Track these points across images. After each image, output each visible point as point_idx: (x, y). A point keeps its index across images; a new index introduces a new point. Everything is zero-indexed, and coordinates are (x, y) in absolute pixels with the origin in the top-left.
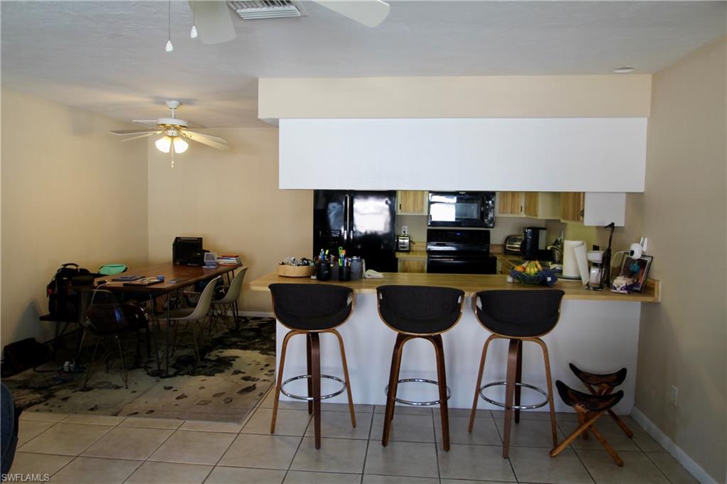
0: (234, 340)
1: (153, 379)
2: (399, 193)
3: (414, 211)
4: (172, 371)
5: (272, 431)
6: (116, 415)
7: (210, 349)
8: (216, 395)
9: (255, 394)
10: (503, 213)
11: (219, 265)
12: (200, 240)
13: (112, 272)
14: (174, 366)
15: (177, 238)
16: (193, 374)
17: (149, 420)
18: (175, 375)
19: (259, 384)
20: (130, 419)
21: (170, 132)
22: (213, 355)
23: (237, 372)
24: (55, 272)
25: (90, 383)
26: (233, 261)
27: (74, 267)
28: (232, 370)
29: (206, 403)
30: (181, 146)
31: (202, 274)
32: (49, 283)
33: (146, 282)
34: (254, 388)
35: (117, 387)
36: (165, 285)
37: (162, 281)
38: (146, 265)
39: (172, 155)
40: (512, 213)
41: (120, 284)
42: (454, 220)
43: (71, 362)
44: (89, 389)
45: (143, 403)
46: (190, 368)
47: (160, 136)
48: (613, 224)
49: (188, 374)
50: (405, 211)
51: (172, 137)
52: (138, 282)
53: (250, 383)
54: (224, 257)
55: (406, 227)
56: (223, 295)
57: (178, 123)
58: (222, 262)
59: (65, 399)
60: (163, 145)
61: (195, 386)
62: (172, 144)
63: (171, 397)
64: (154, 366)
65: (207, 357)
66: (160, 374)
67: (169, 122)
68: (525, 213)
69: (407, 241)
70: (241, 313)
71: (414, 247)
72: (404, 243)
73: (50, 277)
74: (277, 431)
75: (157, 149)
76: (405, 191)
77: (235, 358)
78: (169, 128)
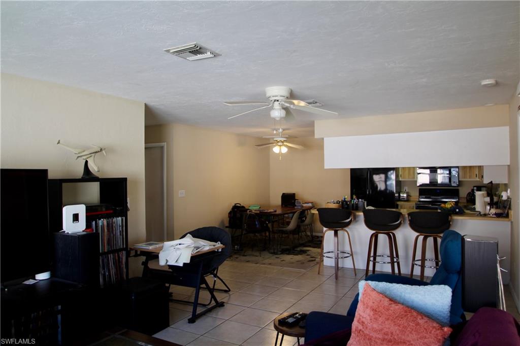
0: (310, 244)
1: (271, 255)
2: (400, 169)
3: (409, 178)
4: (279, 253)
5: (319, 274)
6: (256, 264)
7: (297, 247)
8: (297, 261)
9: (315, 262)
10: (464, 178)
11: (303, 206)
12: (294, 194)
13: (254, 208)
14: (280, 251)
15: (283, 194)
16: (288, 254)
17: (269, 266)
18: (281, 254)
19: (317, 259)
20: (262, 265)
21: (280, 144)
22: (299, 249)
23: (308, 255)
24: (231, 207)
25: (245, 254)
26: (310, 205)
27: (239, 205)
28: (306, 254)
29: (293, 263)
30: (284, 150)
31: (295, 209)
32: (229, 211)
33: (269, 211)
34: (315, 260)
35: (257, 256)
36: (277, 213)
37: (276, 211)
38: (269, 206)
39: (280, 154)
40: (470, 178)
41: (258, 212)
42: (428, 183)
43: (238, 246)
44: (246, 256)
45: (267, 261)
46: (287, 252)
47: (275, 146)
48: (492, 182)
49: (287, 254)
50: (404, 178)
51: (280, 146)
52: (266, 211)
53: (314, 259)
54: (306, 203)
55: (407, 187)
56: (304, 221)
57: (283, 139)
58: (305, 205)
59: (237, 258)
60: (276, 150)
61: (288, 258)
62: (280, 149)
63: (279, 260)
64: (272, 251)
65: (296, 249)
66: (274, 253)
67: (279, 139)
68: (479, 178)
69: (405, 195)
70: (314, 234)
71: (412, 199)
72: (403, 196)
73: (230, 209)
74: (320, 273)
75: (273, 152)
76: (403, 168)
77: (308, 250)
78: (279, 142)
